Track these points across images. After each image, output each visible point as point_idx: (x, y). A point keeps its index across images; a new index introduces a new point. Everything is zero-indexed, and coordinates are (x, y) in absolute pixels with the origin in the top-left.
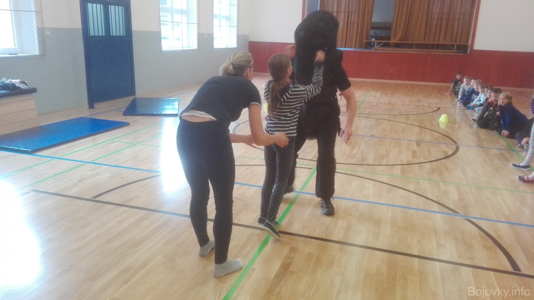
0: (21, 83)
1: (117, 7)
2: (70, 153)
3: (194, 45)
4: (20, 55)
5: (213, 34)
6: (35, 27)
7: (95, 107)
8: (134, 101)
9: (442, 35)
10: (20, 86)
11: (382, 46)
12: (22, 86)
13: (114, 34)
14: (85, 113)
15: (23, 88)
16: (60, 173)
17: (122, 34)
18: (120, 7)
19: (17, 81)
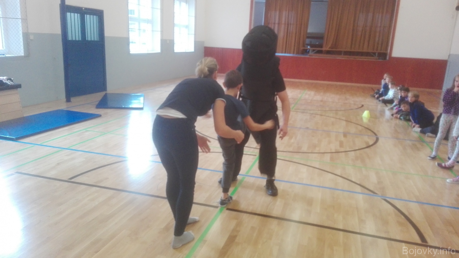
0: (8, 79)
1: (92, 16)
2: (49, 141)
3: (157, 49)
4: (7, 56)
5: (173, 40)
6: (21, 32)
7: (71, 101)
8: (106, 96)
9: (366, 43)
10: (7, 82)
11: (316, 53)
12: (9, 82)
13: (89, 39)
14: (63, 106)
15: (9, 84)
16: (40, 158)
17: (96, 39)
18: (95, 17)
19: (5, 78)
